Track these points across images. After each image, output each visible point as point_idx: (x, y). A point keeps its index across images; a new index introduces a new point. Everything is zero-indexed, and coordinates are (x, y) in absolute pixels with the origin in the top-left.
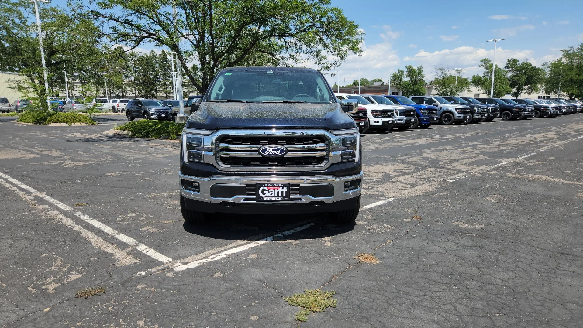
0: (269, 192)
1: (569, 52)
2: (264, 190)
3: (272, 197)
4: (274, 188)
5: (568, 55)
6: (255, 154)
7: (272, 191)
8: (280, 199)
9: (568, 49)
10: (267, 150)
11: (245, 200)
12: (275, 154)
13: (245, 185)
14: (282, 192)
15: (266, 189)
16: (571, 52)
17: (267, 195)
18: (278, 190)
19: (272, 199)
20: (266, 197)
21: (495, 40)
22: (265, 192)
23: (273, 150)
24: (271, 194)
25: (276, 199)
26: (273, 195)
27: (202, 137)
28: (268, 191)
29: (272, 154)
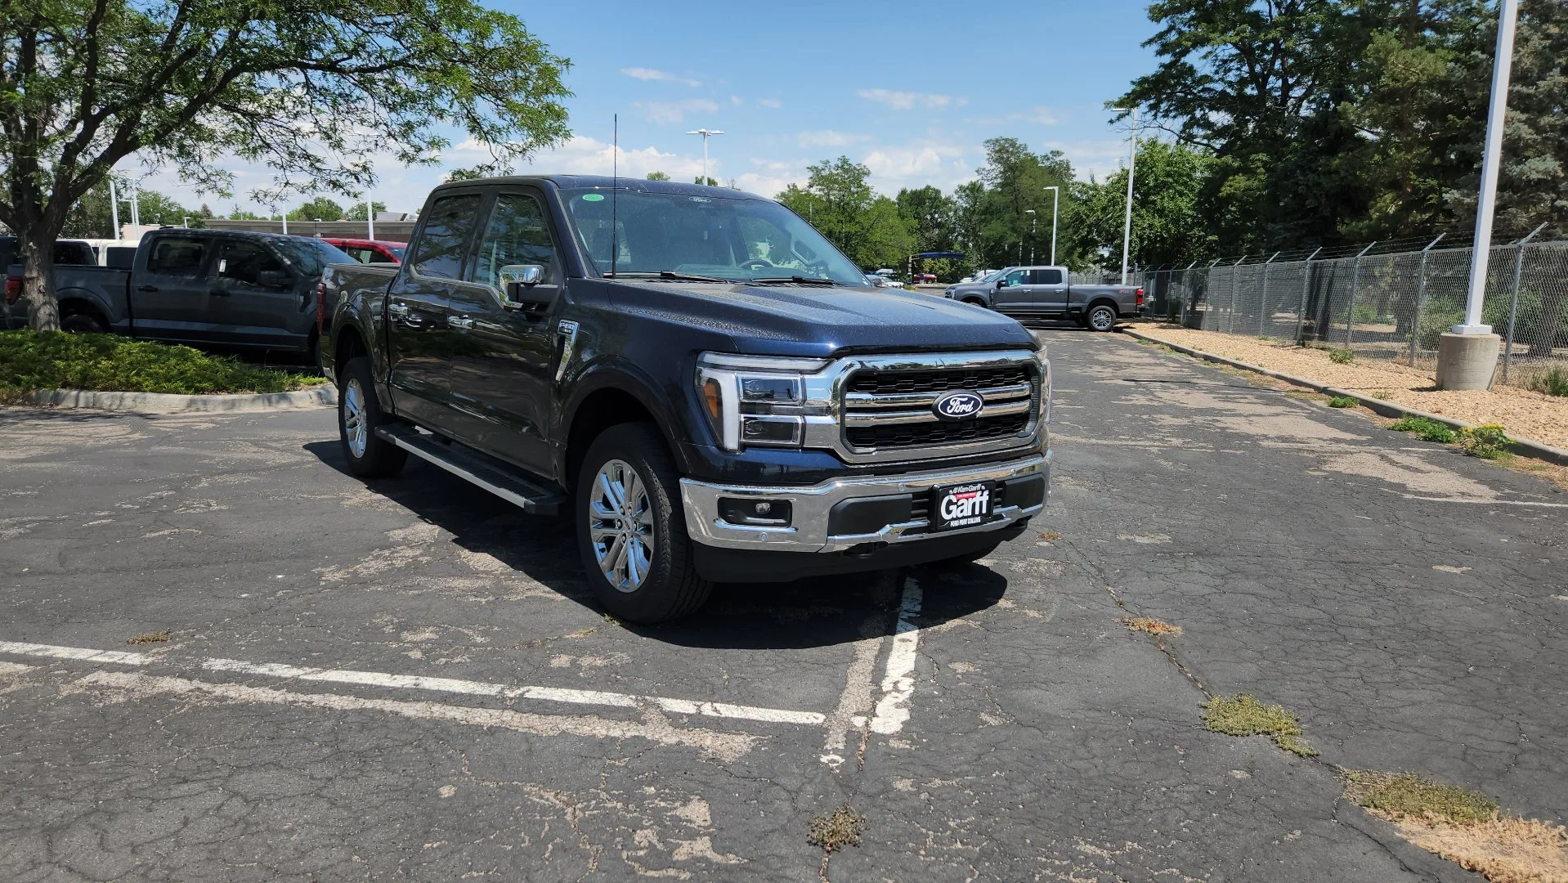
0: (958, 507)
1: (823, 173)
2: (950, 503)
3: (964, 517)
4: (967, 495)
5: (819, 178)
6: (929, 416)
7: (963, 504)
8: (978, 520)
9: (821, 166)
10: (951, 403)
11: (907, 532)
12: (964, 412)
13: (911, 496)
14: (981, 503)
15: (955, 500)
16: (825, 173)
17: (953, 515)
18: (974, 500)
19: (963, 522)
20: (953, 519)
21: (704, 133)
22: (952, 507)
23: (962, 403)
24: (962, 511)
25: (971, 521)
26: (965, 514)
27: (798, 377)
28: (956, 503)
29: (959, 413)
